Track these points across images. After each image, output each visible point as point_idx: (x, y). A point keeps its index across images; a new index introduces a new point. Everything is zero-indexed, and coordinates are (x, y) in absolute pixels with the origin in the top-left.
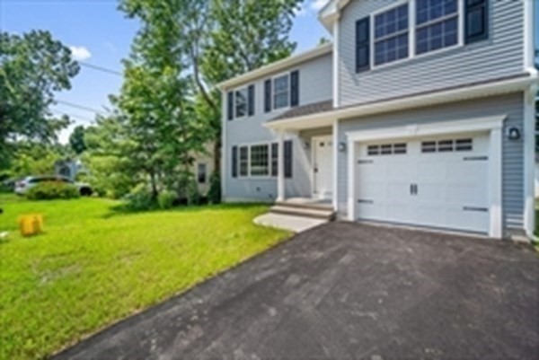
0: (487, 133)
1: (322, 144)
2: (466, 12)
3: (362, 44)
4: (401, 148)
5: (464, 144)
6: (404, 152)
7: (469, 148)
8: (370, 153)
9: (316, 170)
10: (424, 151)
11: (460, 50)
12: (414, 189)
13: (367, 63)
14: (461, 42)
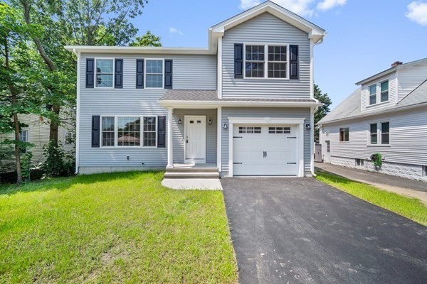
0: (297, 125)
1: (192, 122)
2: (290, 63)
3: (238, 60)
4: (257, 130)
5: (287, 130)
6: (260, 132)
7: (289, 132)
8: (240, 132)
9: (187, 142)
10: (270, 132)
11: (287, 81)
12: (265, 154)
13: (242, 74)
14: (288, 78)
